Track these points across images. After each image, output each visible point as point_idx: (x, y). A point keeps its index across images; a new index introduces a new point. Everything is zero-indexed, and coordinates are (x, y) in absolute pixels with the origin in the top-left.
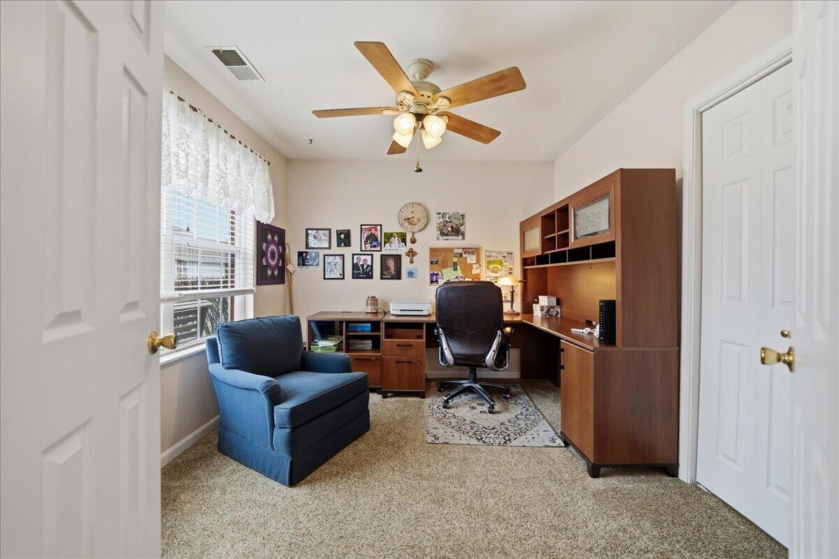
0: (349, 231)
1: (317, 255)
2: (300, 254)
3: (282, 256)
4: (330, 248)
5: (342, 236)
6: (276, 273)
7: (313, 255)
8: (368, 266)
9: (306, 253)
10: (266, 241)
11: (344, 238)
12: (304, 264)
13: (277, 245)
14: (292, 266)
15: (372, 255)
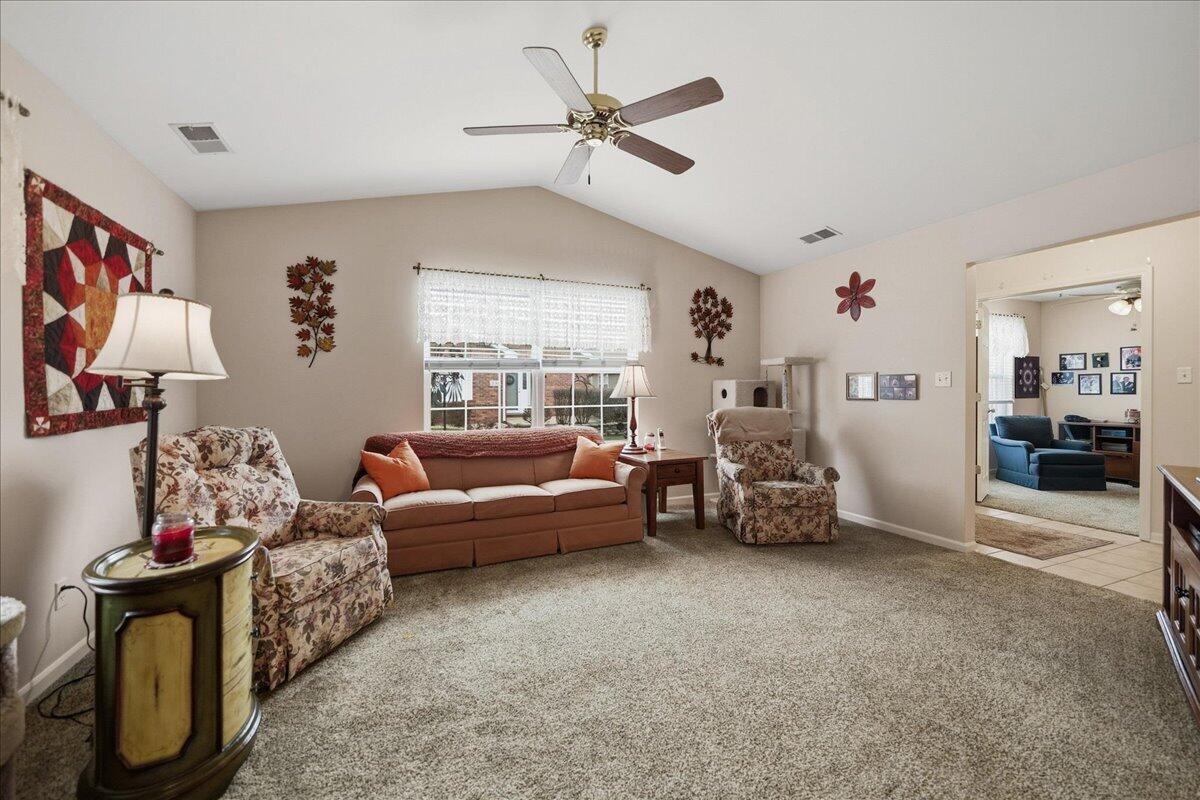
0: (1107, 354)
1: (1072, 375)
2: (1054, 375)
3: (1037, 377)
4: (1085, 368)
5: (1098, 359)
6: (1031, 390)
7: (1068, 375)
8: (1130, 383)
9: (1061, 374)
10: (1022, 368)
11: (1102, 360)
12: (1058, 382)
13: (1032, 370)
14: (1047, 382)
15: (1135, 374)
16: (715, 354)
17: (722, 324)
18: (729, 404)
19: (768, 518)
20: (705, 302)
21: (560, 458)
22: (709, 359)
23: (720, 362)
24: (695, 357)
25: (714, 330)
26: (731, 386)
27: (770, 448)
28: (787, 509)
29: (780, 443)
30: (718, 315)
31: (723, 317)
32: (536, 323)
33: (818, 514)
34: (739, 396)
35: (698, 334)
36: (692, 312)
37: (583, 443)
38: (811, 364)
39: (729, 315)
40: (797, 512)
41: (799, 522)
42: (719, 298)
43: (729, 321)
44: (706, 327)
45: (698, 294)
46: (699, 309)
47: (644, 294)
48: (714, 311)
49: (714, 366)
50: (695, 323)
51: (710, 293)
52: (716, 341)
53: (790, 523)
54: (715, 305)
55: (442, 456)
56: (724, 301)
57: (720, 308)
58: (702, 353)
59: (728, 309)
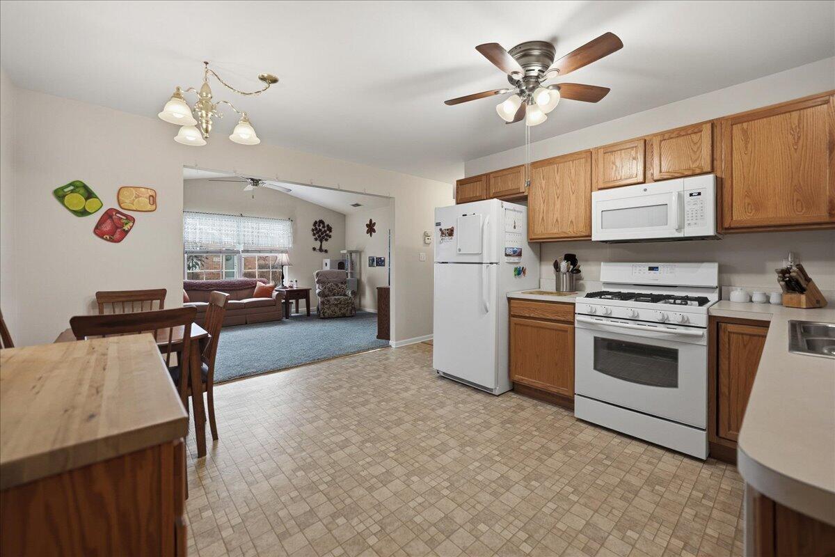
16: (324, 248)
17: (327, 235)
18: (328, 268)
19: (329, 308)
20: (319, 226)
21: (249, 290)
22: (321, 250)
23: (326, 251)
24: (314, 249)
25: (323, 238)
26: (328, 261)
27: (337, 285)
28: (336, 305)
29: (342, 283)
30: (325, 231)
31: (328, 232)
32: (238, 235)
33: (348, 306)
34: (331, 265)
35: (316, 239)
36: (313, 230)
37: (260, 284)
38: (359, 252)
39: (331, 231)
40: (339, 306)
41: (340, 309)
42: (326, 224)
43: (331, 234)
44: (319, 236)
45: (316, 223)
46: (316, 229)
47: (289, 223)
48: (323, 229)
49: (323, 253)
50: (314, 235)
51: (321, 222)
52: (324, 242)
53: (337, 309)
54: (324, 227)
55: (195, 290)
56: (328, 226)
57: (326, 229)
58: (318, 247)
59: (330, 229)
